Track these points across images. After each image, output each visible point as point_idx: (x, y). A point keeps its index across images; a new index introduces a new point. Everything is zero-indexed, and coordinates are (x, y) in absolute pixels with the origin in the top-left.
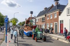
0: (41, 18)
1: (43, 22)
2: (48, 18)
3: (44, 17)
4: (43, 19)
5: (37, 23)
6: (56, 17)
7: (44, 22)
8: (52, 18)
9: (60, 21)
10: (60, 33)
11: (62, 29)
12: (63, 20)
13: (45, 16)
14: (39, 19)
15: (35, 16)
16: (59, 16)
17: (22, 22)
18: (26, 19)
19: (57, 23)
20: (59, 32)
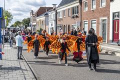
0: (69, 9)
1: (73, 17)
2: (87, 8)
3: (78, 7)
4: (74, 11)
5: (61, 20)
6: (104, 4)
7: (77, 17)
8: (95, 7)
9: (114, 14)
10: (113, 41)
11: (116, 32)
12: (119, 13)
13: (78, 4)
14: (64, 11)
15: (55, 5)
16: (111, 3)
17: (21, 21)
18: (32, 12)
19: (106, 18)
20: (111, 38)
